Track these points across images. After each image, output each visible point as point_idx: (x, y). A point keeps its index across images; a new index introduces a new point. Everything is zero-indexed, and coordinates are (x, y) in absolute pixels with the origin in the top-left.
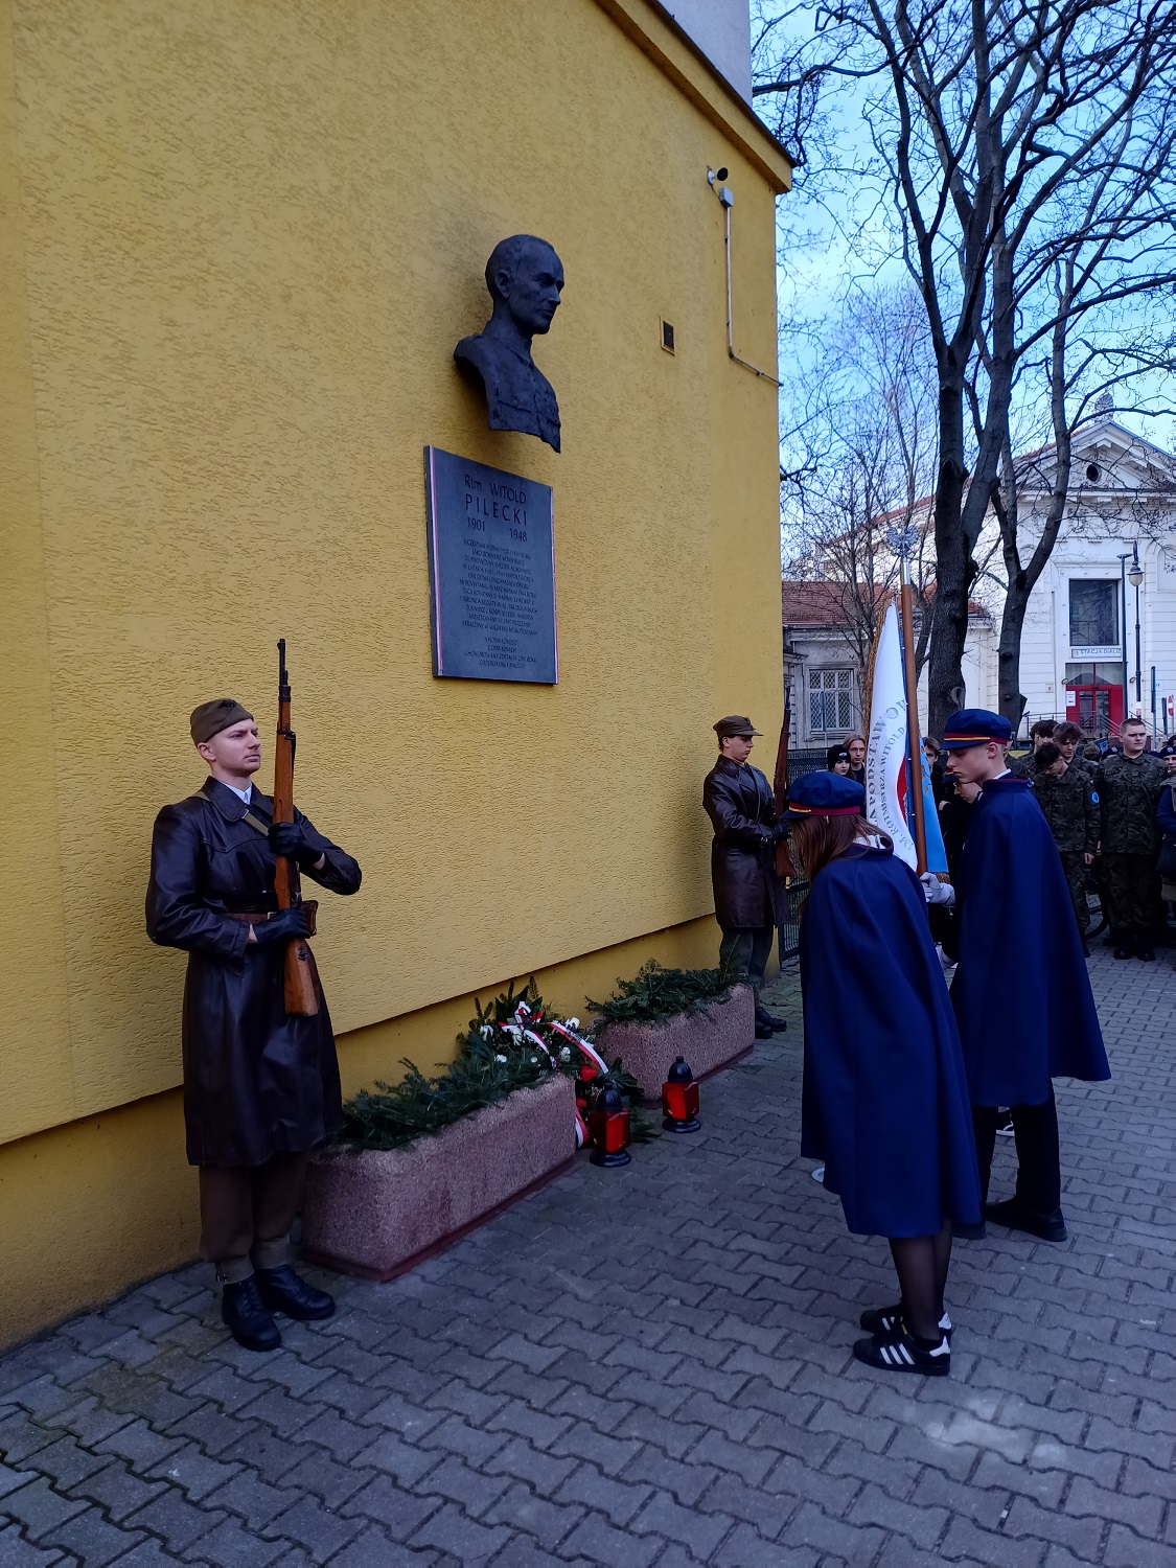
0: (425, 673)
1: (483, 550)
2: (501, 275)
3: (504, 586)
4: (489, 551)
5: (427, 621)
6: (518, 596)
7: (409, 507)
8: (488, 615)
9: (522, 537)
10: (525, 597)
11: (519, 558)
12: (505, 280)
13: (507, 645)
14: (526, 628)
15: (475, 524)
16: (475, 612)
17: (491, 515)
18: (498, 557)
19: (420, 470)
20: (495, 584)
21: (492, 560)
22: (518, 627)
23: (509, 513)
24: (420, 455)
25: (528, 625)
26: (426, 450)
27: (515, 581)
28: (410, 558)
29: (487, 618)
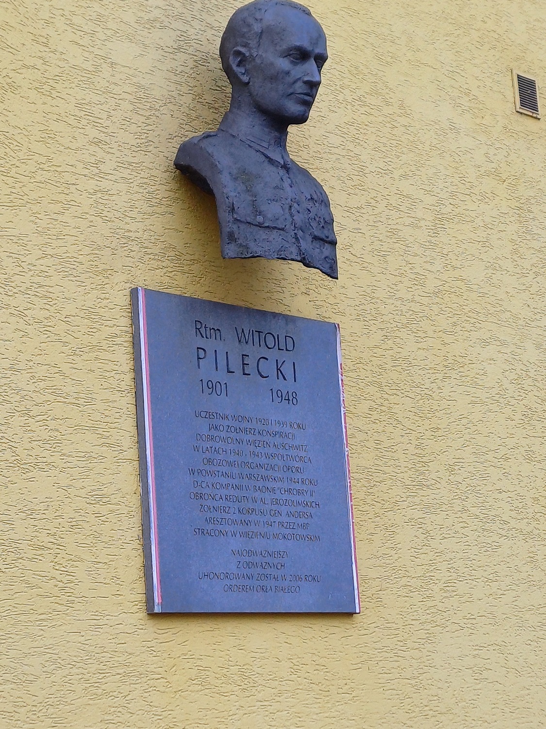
0: (135, 609)
1: (226, 423)
2: (238, 53)
3: (262, 472)
4: (236, 424)
5: (137, 532)
6: (286, 486)
7: (108, 374)
8: (237, 517)
9: (289, 398)
10: (298, 486)
11: (287, 429)
12: (243, 60)
13: (268, 559)
14: (300, 531)
15: (212, 387)
16: (214, 515)
17: (238, 372)
18: (252, 431)
19: (125, 322)
20: (246, 471)
21: (242, 436)
22: (288, 531)
23: (268, 368)
24: (124, 300)
25: (304, 526)
26: (134, 293)
27: (281, 463)
28: (110, 445)
29: (234, 522)
